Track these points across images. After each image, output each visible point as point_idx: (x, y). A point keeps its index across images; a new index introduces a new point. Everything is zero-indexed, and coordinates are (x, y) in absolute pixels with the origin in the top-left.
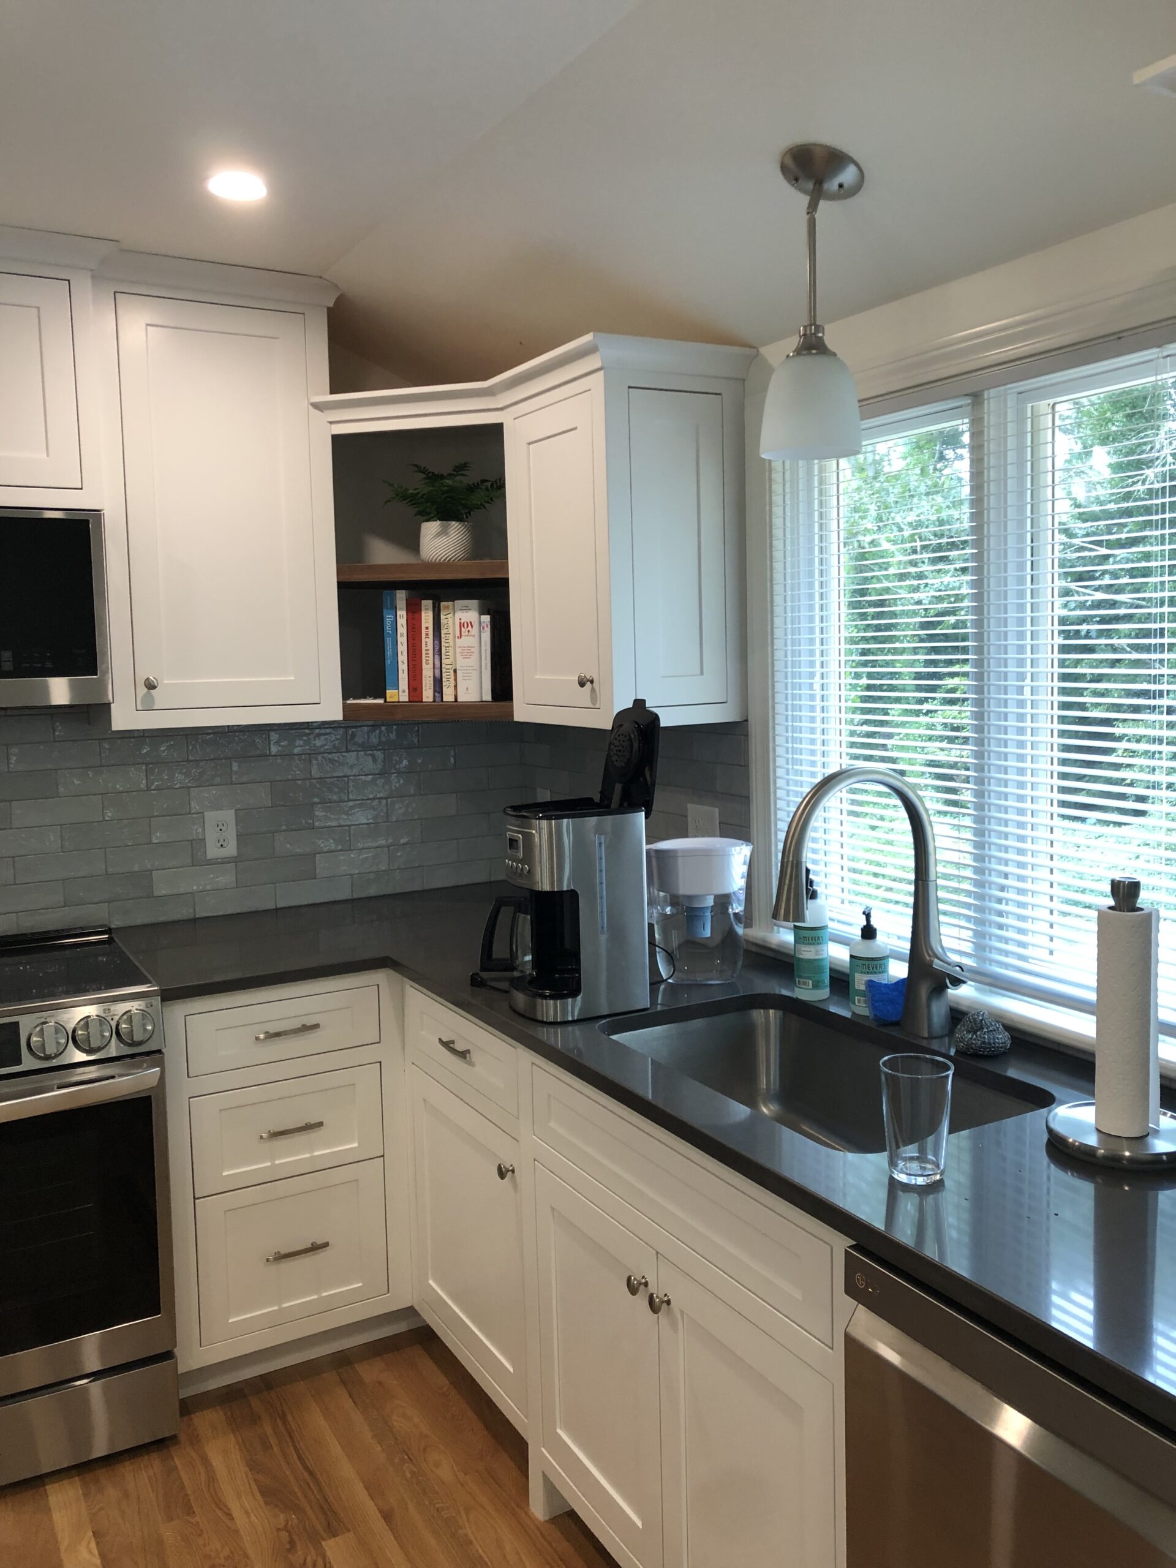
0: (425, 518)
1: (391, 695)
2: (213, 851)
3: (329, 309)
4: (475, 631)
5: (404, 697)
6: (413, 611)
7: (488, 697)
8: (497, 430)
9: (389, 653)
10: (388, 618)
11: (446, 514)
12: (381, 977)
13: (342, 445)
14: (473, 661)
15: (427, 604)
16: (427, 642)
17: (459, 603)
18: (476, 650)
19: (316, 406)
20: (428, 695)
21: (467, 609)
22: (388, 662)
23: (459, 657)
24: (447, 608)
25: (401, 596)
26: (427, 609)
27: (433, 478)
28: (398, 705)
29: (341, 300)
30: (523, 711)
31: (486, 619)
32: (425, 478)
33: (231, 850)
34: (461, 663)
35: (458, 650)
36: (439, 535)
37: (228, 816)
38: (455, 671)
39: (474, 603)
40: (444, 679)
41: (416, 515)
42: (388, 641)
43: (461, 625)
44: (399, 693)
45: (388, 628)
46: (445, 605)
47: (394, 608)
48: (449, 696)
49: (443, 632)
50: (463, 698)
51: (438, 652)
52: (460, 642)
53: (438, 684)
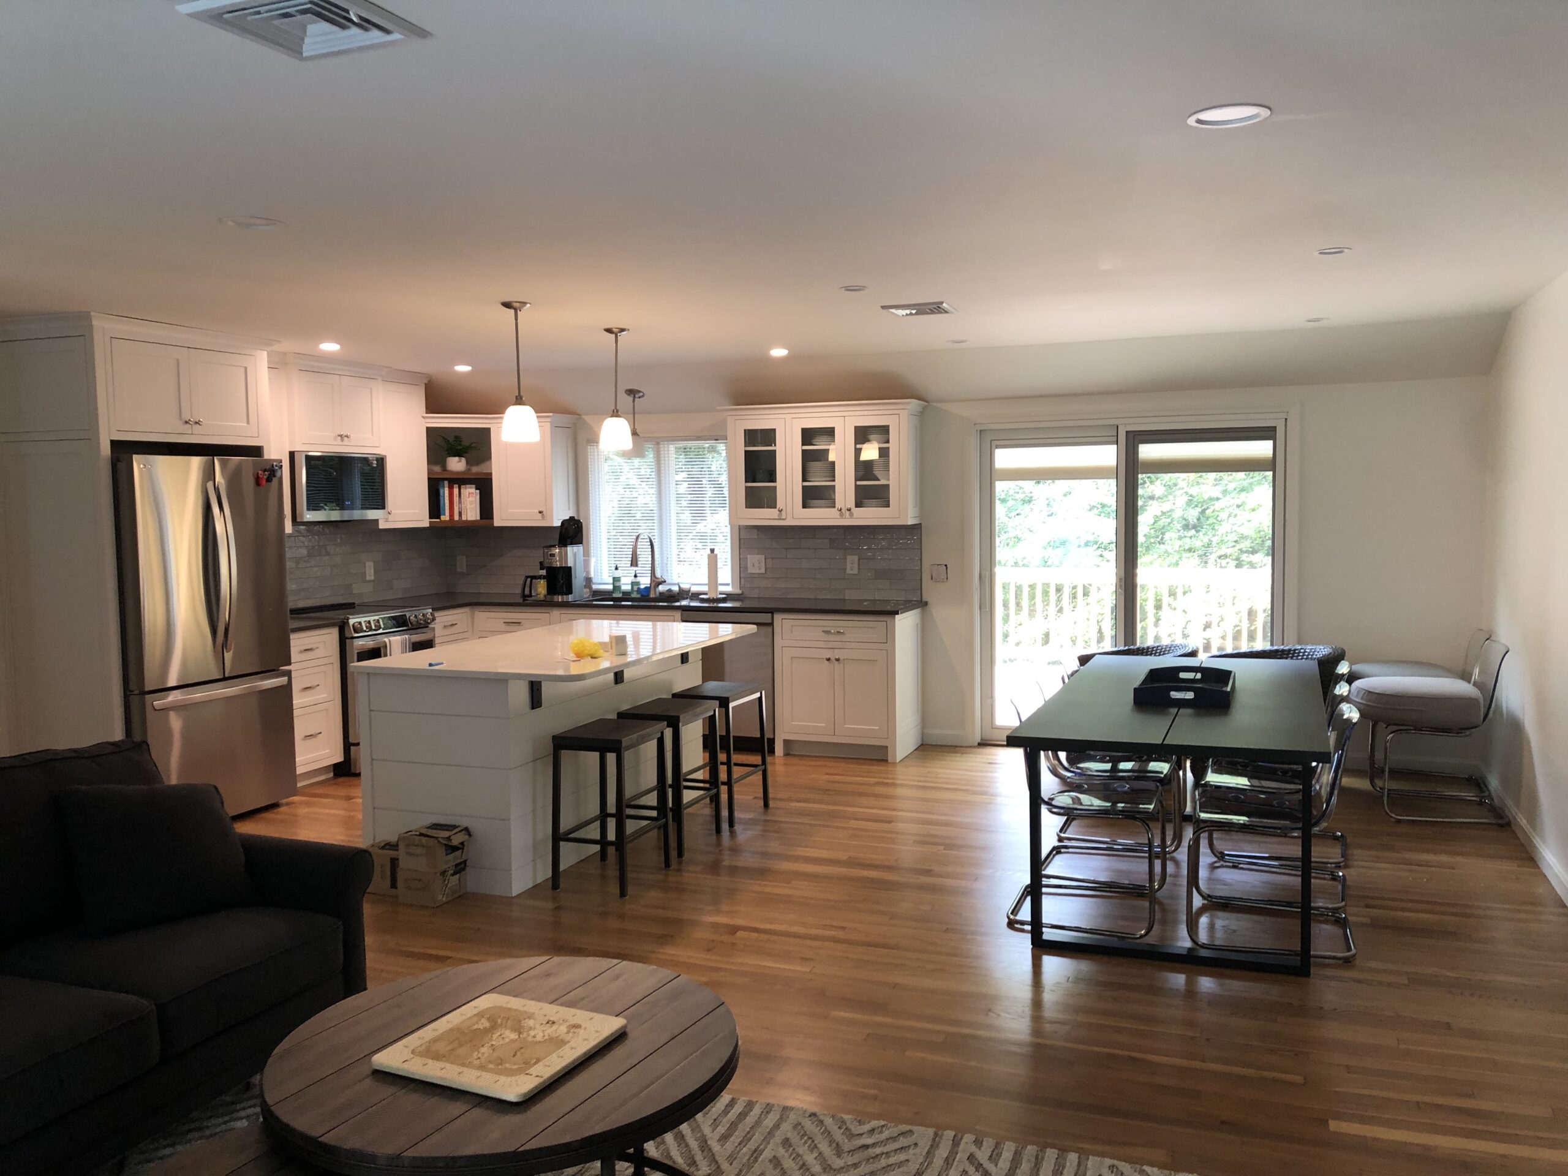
0: (451, 456)
1: (443, 518)
3: (426, 384)
4: (476, 495)
5: (448, 519)
6: (451, 488)
7: (479, 518)
8: (489, 429)
9: (442, 502)
10: (441, 491)
11: (458, 454)
12: (467, 610)
13: (429, 431)
14: (473, 506)
15: (455, 486)
16: (456, 499)
17: (467, 486)
18: (474, 502)
19: (423, 417)
20: (456, 518)
21: (471, 488)
22: (442, 506)
23: (468, 504)
24: (464, 488)
25: (446, 483)
26: (455, 488)
28: (445, 521)
29: (429, 381)
30: (498, 522)
31: (478, 491)
32: (452, 443)
34: (469, 506)
35: (468, 502)
36: (455, 462)
38: (467, 509)
39: (474, 486)
40: (462, 512)
41: (448, 454)
42: (441, 499)
43: (469, 493)
44: (446, 517)
45: (441, 494)
46: (462, 486)
47: (444, 487)
48: (464, 518)
49: (462, 496)
50: (470, 518)
51: (460, 502)
52: (468, 499)
53: (460, 514)
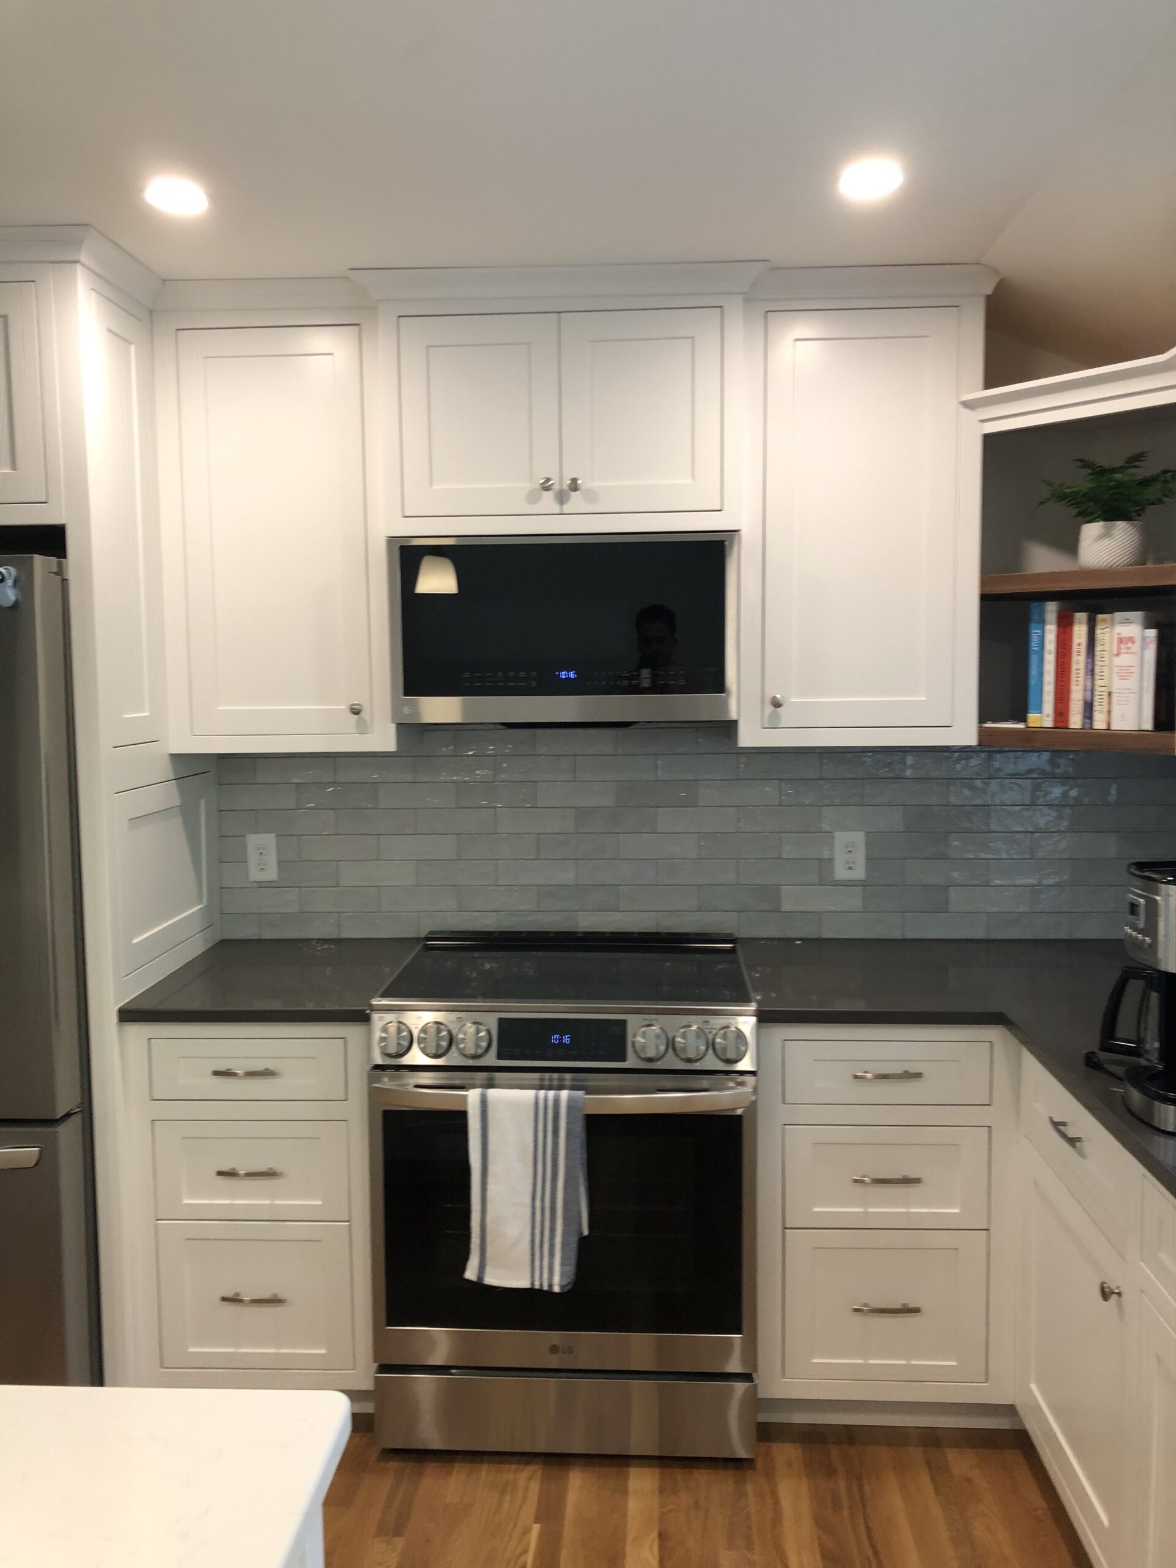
0: (1086, 519)
1: (1035, 719)
2: (841, 873)
4: (1136, 648)
5: (1048, 722)
6: (1065, 624)
7: (1148, 724)
9: (1033, 672)
10: (1035, 633)
11: (1111, 514)
12: (994, 1034)
13: (995, 444)
14: (1132, 683)
15: (1081, 617)
16: (1079, 660)
17: (1119, 615)
18: (1136, 670)
19: (969, 405)
20: (1076, 721)
21: (1127, 622)
22: (1033, 682)
23: (1116, 678)
24: (1104, 621)
25: (1051, 609)
26: (1080, 623)
27: (1100, 472)
28: (1040, 732)
29: (997, 286)
31: (1152, 633)
32: (1091, 474)
33: (859, 873)
34: (1117, 684)
35: (1116, 669)
36: (1101, 537)
37: (858, 838)
38: (1110, 694)
39: (1138, 615)
40: (1096, 703)
41: (1076, 516)
42: (1034, 659)
43: (1121, 641)
44: (1042, 717)
45: (1034, 645)
46: (1100, 617)
47: (1043, 622)
48: (1099, 723)
49: (1098, 648)
50: (1118, 725)
51: (1091, 672)
52: (1118, 661)
53: (1089, 708)
